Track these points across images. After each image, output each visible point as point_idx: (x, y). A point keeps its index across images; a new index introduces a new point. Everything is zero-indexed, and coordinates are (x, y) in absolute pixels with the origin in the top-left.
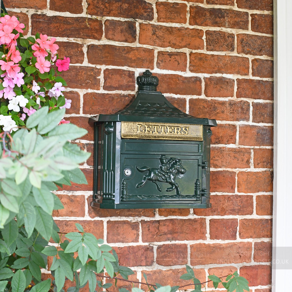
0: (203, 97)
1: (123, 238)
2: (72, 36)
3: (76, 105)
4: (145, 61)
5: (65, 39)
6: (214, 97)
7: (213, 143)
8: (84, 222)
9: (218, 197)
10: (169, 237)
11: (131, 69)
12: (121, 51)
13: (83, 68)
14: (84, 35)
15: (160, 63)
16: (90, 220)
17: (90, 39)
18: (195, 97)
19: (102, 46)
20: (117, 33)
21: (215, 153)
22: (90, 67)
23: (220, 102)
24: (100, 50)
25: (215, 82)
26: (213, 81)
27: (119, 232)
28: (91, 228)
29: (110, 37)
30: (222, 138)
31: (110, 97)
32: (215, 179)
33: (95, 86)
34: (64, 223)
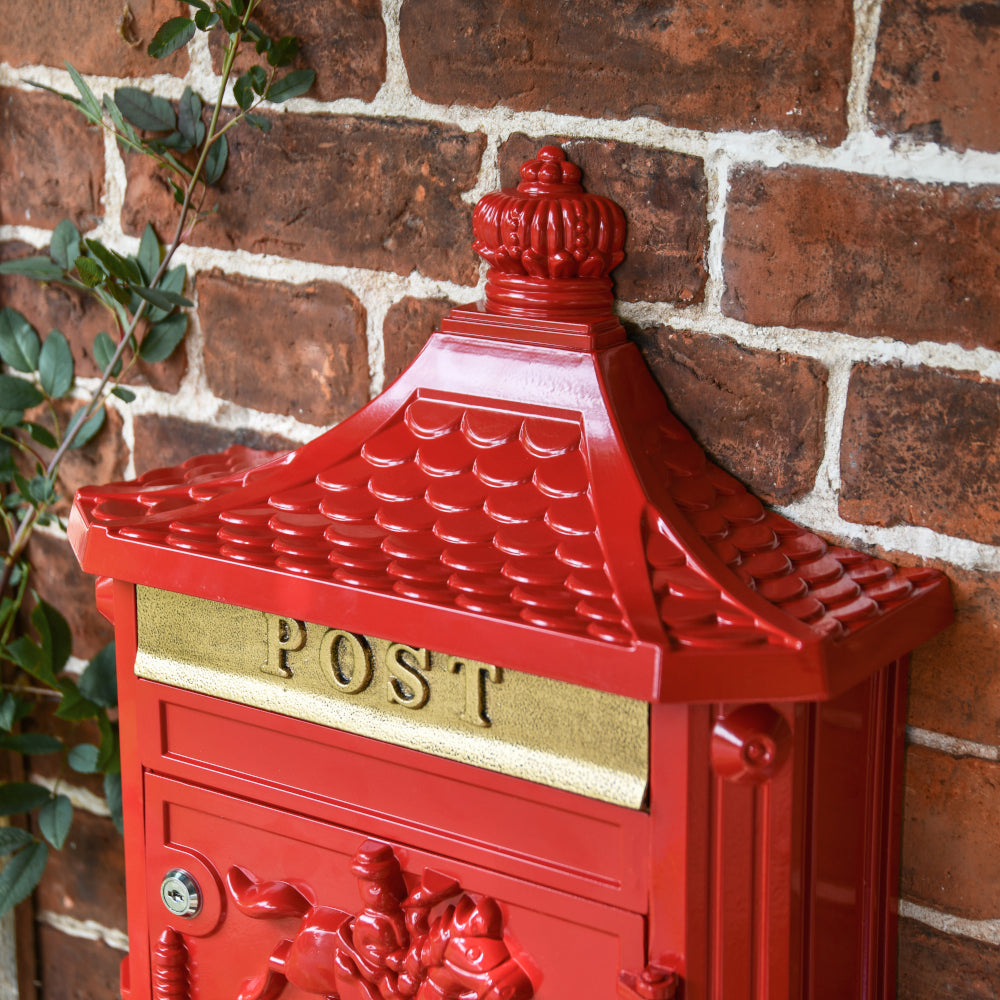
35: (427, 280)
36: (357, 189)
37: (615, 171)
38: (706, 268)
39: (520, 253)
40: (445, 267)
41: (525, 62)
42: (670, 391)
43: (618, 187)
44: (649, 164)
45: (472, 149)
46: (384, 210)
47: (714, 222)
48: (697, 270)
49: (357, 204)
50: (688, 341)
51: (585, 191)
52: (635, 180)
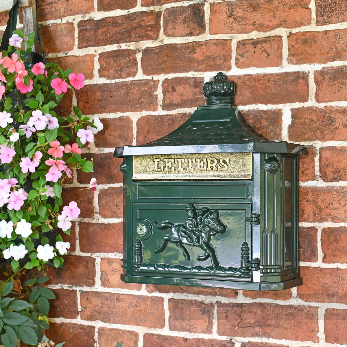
0: (311, 103)
1: (190, 326)
2: (122, 41)
3: (128, 135)
4: (218, 59)
5: (114, 47)
6: (329, 103)
7: (328, 180)
8: (139, 297)
9: (340, 271)
10: (258, 331)
11: (198, 75)
12: (184, 50)
13: (135, 83)
14: (136, 36)
15: (239, 59)
16: (146, 296)
17: (144, 40)
18: (297, 105)
19: (158, 47)
20: (179, 25)
21: (333, 197)
22: (144, 80)
23: (340, 109)
24: (157, 54)
25: (331, 76)
26: (327, 74)
27: (184, 315)
28: (147, 307)
29: (170, 32)
30: (344, 172)
31: (170, 119)
32: (334, 241)
33: (152, 105)
34: (115, 297)
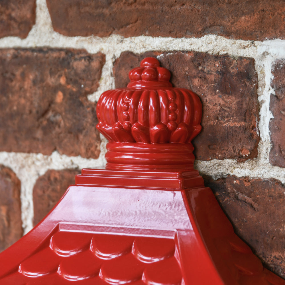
35: (64, 156)
36: (16, 97)
37: (194, 72)
38: (258, 133)
39: (130, 125)
40: (77, 147)
41: (131, 4)
42: (235, 220)
43: (196, 82)
44: (217, 65)
45: (95, 64)
46: (34, 111)
47: (263, 102)
48: (252, 135)
49: (15, 108)
50: (247, 184)
51: (173, 86)
52: (207, 76)
